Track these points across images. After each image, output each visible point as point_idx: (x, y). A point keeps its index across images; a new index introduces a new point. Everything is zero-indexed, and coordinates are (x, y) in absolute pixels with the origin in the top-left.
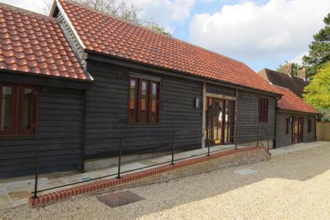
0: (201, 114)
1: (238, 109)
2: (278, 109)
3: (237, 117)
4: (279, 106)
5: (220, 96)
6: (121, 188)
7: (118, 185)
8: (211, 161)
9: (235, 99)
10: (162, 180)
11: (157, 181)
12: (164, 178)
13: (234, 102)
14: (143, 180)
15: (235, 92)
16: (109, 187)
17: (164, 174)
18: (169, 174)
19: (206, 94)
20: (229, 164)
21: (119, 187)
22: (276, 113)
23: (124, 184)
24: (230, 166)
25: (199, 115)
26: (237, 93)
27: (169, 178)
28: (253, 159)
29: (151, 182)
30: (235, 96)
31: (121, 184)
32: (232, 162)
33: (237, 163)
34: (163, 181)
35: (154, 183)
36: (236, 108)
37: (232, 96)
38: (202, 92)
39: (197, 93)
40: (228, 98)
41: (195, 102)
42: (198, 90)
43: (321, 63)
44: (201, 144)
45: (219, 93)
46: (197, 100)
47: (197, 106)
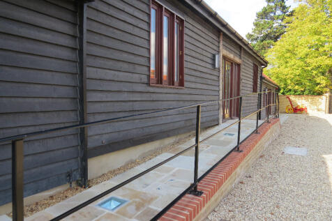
0: (219, 78)
9: (241, 61)
12: (238, 175)
19: (222, 51)
22: (261, 82)
26: (242, 55)
27: (241, 174)
38: (221, 48)
39: (215, 48)
40: (237, 60)
41: (214, 60)
42: (217, 44)
43: (262, 41)
44: (218, 120)
45: (231, 51)
46: (217, 56)
47: (217, 66)
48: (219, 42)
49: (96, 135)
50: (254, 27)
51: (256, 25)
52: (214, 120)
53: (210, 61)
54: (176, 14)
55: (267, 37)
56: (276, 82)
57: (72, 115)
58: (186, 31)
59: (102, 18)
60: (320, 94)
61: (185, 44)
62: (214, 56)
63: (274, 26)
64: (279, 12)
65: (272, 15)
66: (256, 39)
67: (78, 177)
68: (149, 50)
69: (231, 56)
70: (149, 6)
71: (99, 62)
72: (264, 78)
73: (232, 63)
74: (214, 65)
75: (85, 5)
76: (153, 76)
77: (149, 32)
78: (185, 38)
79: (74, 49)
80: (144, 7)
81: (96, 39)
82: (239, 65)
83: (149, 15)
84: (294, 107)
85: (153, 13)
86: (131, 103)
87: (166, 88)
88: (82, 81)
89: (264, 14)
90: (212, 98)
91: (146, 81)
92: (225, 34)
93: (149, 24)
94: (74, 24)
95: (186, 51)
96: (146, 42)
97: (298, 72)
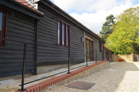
0: (84, 45)
26: (93, 38)
38: (84, 35)
39: (82, 35)
40: (92, 40)
41: (82, 39)
42: (82, 34)
43: (106, 34)
44: (84, 60)
45: (88, 36)
46: (83, 38)
47: (83, 41)
48: (84, 33)
49: (40, 59)
50: (102, 29)
51: (103, 28)
52: (83, 60)
53: (80, 39)
54: (67, 24)
55: (108, 33)
56: (111, 49)
57: (33, 52)
58: (70, 29)
59: (42, 25)
60: (129, 54)
61: (70, 33)
62: (82, 38)
63: (110, 28)
64: (111, 24)
65: (109, 24)
66: (104, 34)
67: (34, 72)
68: (57, 35)
69: (89, 38)
70: (57, 21)
71: (41, 37)
72: (104, 47)
73: (90, 41)
74: (82, 41)
75: (38, 21)
76: (59, 43)
77: (57, 29)
78: (70, 31)
79: (34, 33)
80: (56, 22)
81: (41, 31)
82: (92, 42)
83: (57, 24)
84: (119, 59)
85: (59, 24)
86: (51, 51)
87: (63, 47)
88: (36, 43)
89: (106, 24)
90: (82, 52)
91: (56, 44)
92: (85, 31)
93: (57, 27)
94: (34, 27)
95: (70, 35)
96: (56, 32)
97: (119, 45)
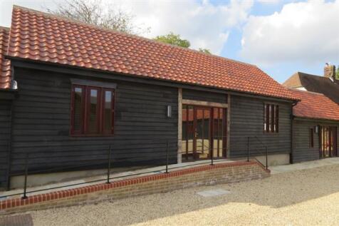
0: (176, 124)
1: (231, 118)
2: (294, 117)
3: (231, 128)
4: (295, 114)
5: (204, 103)
6: (24, 210)
7: (20, 207)
8: (169, 179)
9: (226, 106)
10: (88, 201)
11: (80, 203)
12: (92, 199)
13: (225, 109)
14: (58, 201)
15: (227, 98)
16: (7, 209)
17: (94, 194)
18: (101, 194)
19: (181, 101)
20: (198, 183)
21: (22, 209)
22: (292, 121)
23: (29, 205)
24: (200, 186)
25: (172, 125)
26: (229, 99)
27: (100, 199)
28: (239, 176)
29: (71, 203)
30: (227, 103)
31: (25, 206)
32: (204, 180)
33: (211, 182)
34: (91, 203)
35: (77, 205)
36: (228, 116)
37: (221, 103)
38: (177, 99)
39: (170, 101)
40: (216, 105)
41: (166, 110)
46: (169, 108)
47: (169, 115)
48: (178, 95)
62: (166, 107)
69: (202, 103)
74: (166, 114)
